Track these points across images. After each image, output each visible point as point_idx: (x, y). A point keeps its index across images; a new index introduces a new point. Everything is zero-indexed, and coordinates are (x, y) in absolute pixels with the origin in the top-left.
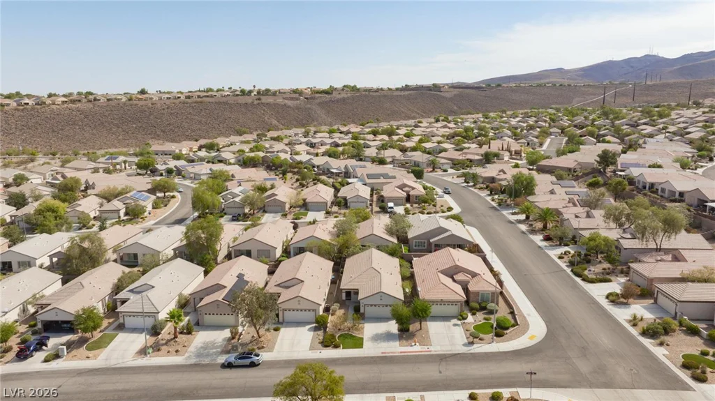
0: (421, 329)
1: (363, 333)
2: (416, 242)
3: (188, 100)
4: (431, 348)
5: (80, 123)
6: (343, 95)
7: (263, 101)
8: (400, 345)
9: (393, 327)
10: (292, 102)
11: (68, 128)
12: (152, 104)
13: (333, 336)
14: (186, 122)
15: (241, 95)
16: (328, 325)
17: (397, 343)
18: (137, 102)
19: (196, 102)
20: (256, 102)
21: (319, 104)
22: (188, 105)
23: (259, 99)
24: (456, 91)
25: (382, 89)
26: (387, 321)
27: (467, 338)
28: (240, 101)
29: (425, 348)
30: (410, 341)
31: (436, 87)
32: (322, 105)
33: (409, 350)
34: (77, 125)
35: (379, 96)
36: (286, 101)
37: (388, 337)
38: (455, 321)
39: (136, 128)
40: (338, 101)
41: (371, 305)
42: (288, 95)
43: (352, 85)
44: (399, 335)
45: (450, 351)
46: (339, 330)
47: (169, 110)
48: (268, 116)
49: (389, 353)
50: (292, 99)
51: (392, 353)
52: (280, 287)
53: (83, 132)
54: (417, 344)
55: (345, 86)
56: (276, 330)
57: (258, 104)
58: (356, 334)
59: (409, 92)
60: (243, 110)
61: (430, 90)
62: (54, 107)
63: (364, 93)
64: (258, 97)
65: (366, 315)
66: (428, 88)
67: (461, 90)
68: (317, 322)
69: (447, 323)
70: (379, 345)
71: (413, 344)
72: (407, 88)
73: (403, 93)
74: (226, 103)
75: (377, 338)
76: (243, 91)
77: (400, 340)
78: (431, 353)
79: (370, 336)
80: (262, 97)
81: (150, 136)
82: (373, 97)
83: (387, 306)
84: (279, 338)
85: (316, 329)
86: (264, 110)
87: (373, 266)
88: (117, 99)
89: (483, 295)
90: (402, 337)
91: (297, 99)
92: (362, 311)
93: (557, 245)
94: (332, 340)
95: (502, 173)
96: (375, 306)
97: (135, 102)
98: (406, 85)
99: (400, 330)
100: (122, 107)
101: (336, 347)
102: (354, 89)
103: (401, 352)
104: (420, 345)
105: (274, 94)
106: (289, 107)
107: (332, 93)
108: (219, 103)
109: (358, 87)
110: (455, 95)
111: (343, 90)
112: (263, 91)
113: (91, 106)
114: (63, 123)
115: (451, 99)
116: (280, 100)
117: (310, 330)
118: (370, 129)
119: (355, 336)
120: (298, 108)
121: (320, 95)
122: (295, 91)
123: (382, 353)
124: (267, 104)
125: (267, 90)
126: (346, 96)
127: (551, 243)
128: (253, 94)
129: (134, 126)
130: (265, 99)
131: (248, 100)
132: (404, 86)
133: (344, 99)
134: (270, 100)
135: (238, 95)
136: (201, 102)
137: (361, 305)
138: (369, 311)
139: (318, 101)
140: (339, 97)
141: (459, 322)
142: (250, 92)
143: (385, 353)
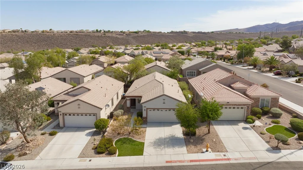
0: (209, 133)
1: (144, 137)
2: (188, 72)
3: (71, 33)
4: (229, 155)
5: (16, 41)
6: (143, 34)
7: (106, 35)
8: (189, 152)
9: (178, 131)
10: (120, 36)
11: (9, 43)
12: (54, 34)
13: (110, 141)
14: (69, 43)
15: (96, 32)
16: (108, 129)
17: (184, 149)
18: (46, 33)
19: (75, 34)
20: (103, 35)
21: (133, 37)
22: (71, 35)
23: (105, 34)
24: (194, 34)
25: (161, 32)
26: (171, 126)
27: (268, 142)
28: (95, 35)
29: (220, 156)
30: (199, 147)
31: (185, 32)
32: (134, 38)
33: (201, 158)
34: (14, 42)
35: (160, 35)
36: (117, 36)
37: (173, 142)
38: (242, 125)
39: (44, 44)
40: (141, 36)
41: (154, 109)
42: (118, 33)
43: (147, 30)
44: (185, 139)
45: (255, 158)
46: (119, 134)
47: (61, 37)
48: (108, 41)
49: (176, 162)
50: (120, 35)
51: (180, 161)
52: (69, 95)
53: (17, 45)
54: (209, 150)
55: (144, 30)
56: (52, 134)
57: (104, 36)
58: (137, 138)
59: (173, 34)
60: (97, 38)
61: (182, 33)
62: (4, 33)
63: (153, 33)
64: (104, 33)
65: (149, 120)
66: (181, 32)
67: (196, 34)
68: (97, 126)
69: (235, 127)
70: (163, 152)
71: (204, 150)
72: (172, 32)
73: (170, 34)
74: (89, 35)
75: (161, 143)
76: (97, 30)
77: (187, 145)
78: (231, 162)
79: (152, 141)
80: (106, 33)
81: (50, 48)
82: (157, 35)
83: (170, 110)
84: (51, 143)
85: (94, 134)
86: (107, 39)
87: (156, 79)
88: (36, 32)
89: (263, 100)
90: (189, 142)
91: (122, 35)
92: (144, 115)
93: (286, 77)
94: (108, 146)
95: (227, 53)
96: (158, 109)
97: (45, 33)
98: (172, 31)
99: (186, 134)
100: (38, 35)
101: (111, 153)
102: (148, 32)
103: (191, 161)
104: (213, 151)
105: (112, 32)
106: (118, 38)
107: (138, 33)
108: (85, 35)
109: (150, 31)
110: (194, 36)
111: (143, 32)
112: (107, 31)
113: (23, 34)
114: (7, 40)
115: (192, 37)
116: (114, 35)
117: (87, 135)
118: (155, 45)
119: (134, 141)
120: (122, 39)
121: (133, 34)
122: (121, 32)
123: (167, 162)
124: (108, 36)
125: (109, 31)
126: (145, 34)
127: (282, 76)
128: (102, 32)
129: (43, 43)
130: (107, 34)
131: (100, 34)
132: (171, 31)
133: (144, 36)
134: (110, 35)
135: (95, 32)
136: (77, 35)
137: (143, 109)
138: (152, 115)
139: (132, 36)
140: (141, 34)
141: (248, 126)
142: (101, 31)
143: (171, 162)
